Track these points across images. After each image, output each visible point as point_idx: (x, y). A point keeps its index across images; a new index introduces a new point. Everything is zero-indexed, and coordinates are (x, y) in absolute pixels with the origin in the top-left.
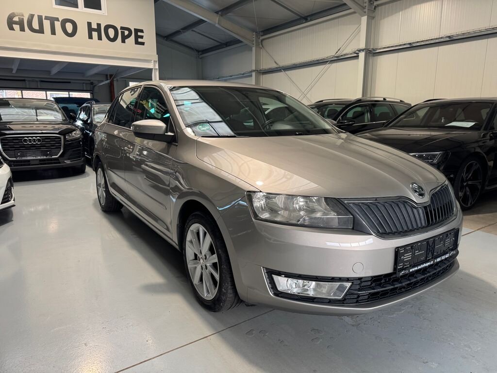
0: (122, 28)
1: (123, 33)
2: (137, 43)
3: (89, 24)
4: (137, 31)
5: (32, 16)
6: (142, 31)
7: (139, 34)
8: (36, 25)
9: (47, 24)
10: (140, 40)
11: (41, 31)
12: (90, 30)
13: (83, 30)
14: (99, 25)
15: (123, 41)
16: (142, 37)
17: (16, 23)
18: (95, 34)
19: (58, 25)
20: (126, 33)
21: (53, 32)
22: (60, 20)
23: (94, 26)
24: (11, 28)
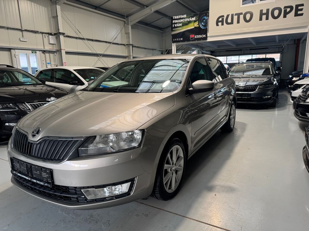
0: (285, 7)
1: (285, 11)
2: (296, 15)
3: (261, 11)
4: (297, 6)
5: (228, 16)
6: (302, 5)
7: (300, 8)
8: (229, 20)
9: (235, 18)
10: (299, 12)
11: (232, 23)
12: (261, 14)
13: (256, 16)
14: (268, 10)
15: (285, 16)
16: (301, 10)
17: (220, 21)
18: (264, 17)
19: (242, 17)
20: (288, 10)
21: (238, 22)
22: (243, 14)
23: (264, 11)
24: (217, 25)
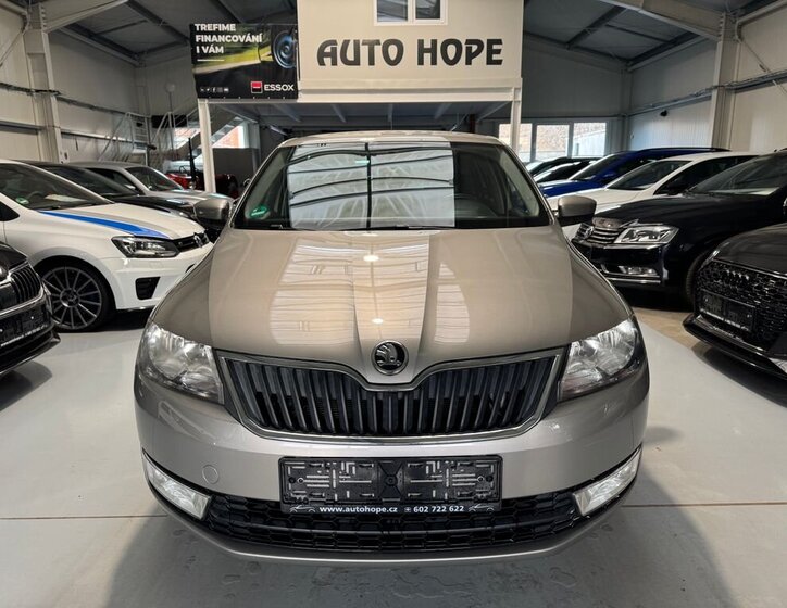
0: (468, 42)
1: (469, 49)
2: (490, 61)
3: (421, 43)
4: (491, 42)
5: (346, 43)
6: (499, 42)
7: (495, 47)
8: (350, 56)
9: (364, 51)
10: (495, 57)
11: (356, 62)
12: (421, 50)
13: (411, 52)
14: (434, 42)
15: (468, 62)
16: (498, 52)
17: (327, 55)
18: (427, 57)
19: (378, 50)
20: (475, 48)
21: (372, 62)
22: (382, 43)
23: (427, 45)
24: (322, 63)
